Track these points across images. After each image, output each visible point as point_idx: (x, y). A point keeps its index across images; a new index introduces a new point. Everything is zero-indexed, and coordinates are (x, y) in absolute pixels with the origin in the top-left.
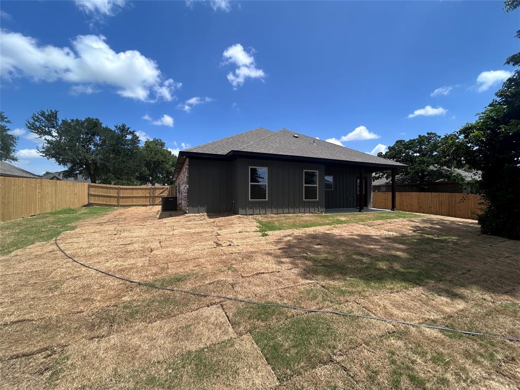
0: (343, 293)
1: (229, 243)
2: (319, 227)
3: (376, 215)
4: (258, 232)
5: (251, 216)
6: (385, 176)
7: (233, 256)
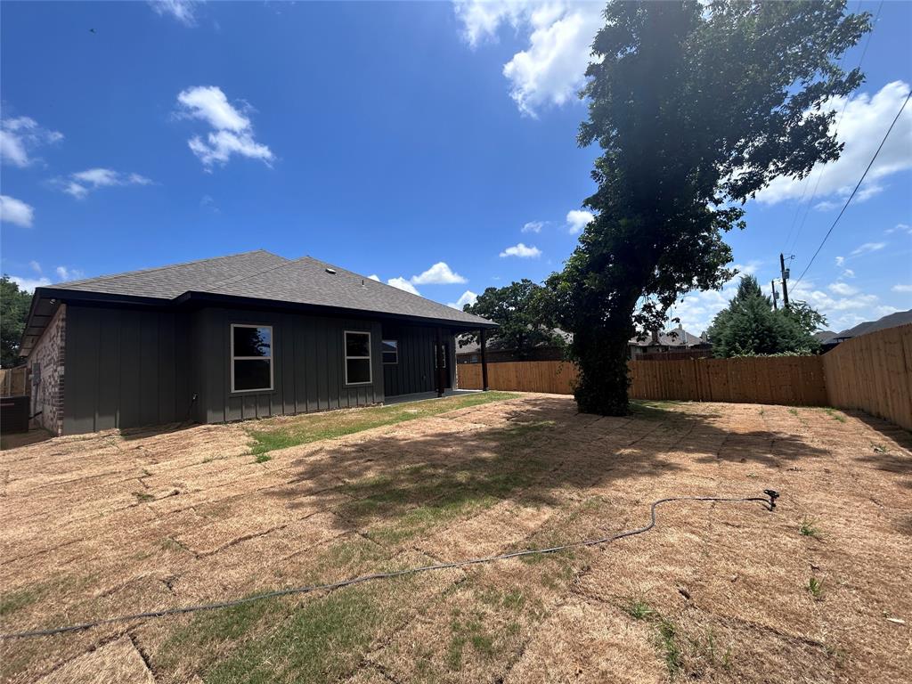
0: (395, 538)
1: (172, 489)
2: (372, 430)
3: (461, 400)
4: (248, 454)
5: (236, 425)
6: (475, 339)
7: (181, 516)
